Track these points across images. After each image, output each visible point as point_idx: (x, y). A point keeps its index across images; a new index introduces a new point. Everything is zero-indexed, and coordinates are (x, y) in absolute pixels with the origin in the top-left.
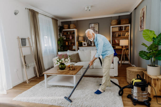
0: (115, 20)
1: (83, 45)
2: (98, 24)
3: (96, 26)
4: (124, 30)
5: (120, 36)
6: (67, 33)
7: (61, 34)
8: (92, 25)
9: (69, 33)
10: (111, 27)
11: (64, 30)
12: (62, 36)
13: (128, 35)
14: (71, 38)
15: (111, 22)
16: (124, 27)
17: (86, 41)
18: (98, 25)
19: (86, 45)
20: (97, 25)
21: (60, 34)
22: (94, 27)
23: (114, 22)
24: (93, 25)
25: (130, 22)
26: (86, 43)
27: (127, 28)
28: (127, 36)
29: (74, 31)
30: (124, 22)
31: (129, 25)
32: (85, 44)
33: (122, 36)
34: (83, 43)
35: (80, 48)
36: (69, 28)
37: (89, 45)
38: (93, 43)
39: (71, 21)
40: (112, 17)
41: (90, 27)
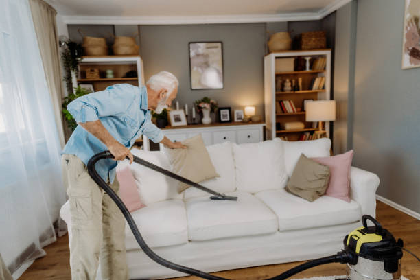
0: (282, 33)
1: (174, 123)
2: (219, 45)
3: (215, 50)
4: (308, 70)
5: (298, 90)
6: (103, 74)
7: (73, 74)
8: (199, 47)
9: (110, 72)
10: (273, 55)
11: (86, 60)
12: (79, 83)
13: (322, 85)
15: (269, 39)
16: (308, 59)
17: (180, 108)
18: (219, 50)
19: (184, 122)
20: (217, 47)
21: (69, 78)
22: (206, 56)
23: (281, 40)
24: (201, 48)
25: (330, 44)
26: (181, 114)
27: (319, 64)
28: (319, 89)
29: (134, 66)
30: (312, 42)
31: (328, 53)
32: (178, 119)
33: (303, 89)
34: (172, 114)
36: (110, 50)
37: (194, 119)
38: (206, 113)
39: (113, 26)
40: (265, 24)
41: (192, 54)
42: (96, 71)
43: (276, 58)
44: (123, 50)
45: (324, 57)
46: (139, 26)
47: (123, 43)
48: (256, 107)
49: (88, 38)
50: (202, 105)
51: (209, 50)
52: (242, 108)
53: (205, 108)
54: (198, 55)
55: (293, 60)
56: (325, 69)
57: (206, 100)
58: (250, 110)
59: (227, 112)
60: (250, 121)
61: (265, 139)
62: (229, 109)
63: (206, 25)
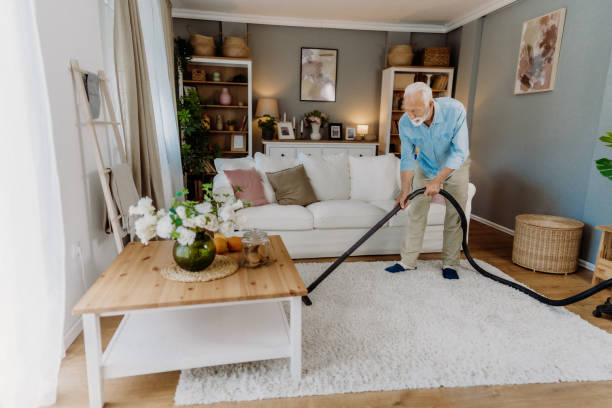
0: (404, 46)
1: (281, 137)
2: (335, 52)
3: (329, 59)
6: (209, 77)
8: (312, 53)
9: (217, 75)
11: (195, 60)
14: (226, 99)
15: (390, 51)
16: (429, 76)
17: (288, 120)
19: (292, 136)
20: (331, 55)
22: (319, 65)
24: (315, 55)
25: (453, 62)
26: (290, 127)
27: (441, 82)
29: (245, 70)
30: (435, 59)
31: (450, 71)
32: (285, 132)
34: (280, 126)
35: (268, 144)
36: (219, 52)
37: (302, 134)
38: (316, 128)
39: (220, 22)
40: (386, 33)
41: (304, 61)
42: (203, 72)
43: (396, 72)
44: (234, 52)
45: (446, 75)
46: (248, 24)
47: (235, 45)
48: (370, 126)
49: (198, 36)
50: (312, 119)
51: (323, 58)
52: (355, 126)
53: (315, 122)
54: (310, 62)
55: (414, 75)
56: (446, 89)
57: (316, 113)
58: (363, 129)
59: (338, 128)
60: (363, 139)
61: (377, 155)
62: (340, 125)
63: (322, 29)
